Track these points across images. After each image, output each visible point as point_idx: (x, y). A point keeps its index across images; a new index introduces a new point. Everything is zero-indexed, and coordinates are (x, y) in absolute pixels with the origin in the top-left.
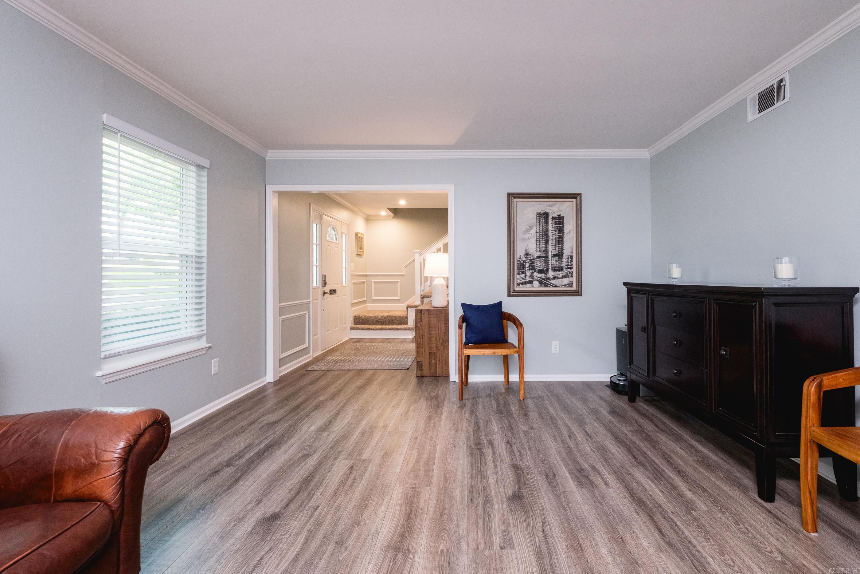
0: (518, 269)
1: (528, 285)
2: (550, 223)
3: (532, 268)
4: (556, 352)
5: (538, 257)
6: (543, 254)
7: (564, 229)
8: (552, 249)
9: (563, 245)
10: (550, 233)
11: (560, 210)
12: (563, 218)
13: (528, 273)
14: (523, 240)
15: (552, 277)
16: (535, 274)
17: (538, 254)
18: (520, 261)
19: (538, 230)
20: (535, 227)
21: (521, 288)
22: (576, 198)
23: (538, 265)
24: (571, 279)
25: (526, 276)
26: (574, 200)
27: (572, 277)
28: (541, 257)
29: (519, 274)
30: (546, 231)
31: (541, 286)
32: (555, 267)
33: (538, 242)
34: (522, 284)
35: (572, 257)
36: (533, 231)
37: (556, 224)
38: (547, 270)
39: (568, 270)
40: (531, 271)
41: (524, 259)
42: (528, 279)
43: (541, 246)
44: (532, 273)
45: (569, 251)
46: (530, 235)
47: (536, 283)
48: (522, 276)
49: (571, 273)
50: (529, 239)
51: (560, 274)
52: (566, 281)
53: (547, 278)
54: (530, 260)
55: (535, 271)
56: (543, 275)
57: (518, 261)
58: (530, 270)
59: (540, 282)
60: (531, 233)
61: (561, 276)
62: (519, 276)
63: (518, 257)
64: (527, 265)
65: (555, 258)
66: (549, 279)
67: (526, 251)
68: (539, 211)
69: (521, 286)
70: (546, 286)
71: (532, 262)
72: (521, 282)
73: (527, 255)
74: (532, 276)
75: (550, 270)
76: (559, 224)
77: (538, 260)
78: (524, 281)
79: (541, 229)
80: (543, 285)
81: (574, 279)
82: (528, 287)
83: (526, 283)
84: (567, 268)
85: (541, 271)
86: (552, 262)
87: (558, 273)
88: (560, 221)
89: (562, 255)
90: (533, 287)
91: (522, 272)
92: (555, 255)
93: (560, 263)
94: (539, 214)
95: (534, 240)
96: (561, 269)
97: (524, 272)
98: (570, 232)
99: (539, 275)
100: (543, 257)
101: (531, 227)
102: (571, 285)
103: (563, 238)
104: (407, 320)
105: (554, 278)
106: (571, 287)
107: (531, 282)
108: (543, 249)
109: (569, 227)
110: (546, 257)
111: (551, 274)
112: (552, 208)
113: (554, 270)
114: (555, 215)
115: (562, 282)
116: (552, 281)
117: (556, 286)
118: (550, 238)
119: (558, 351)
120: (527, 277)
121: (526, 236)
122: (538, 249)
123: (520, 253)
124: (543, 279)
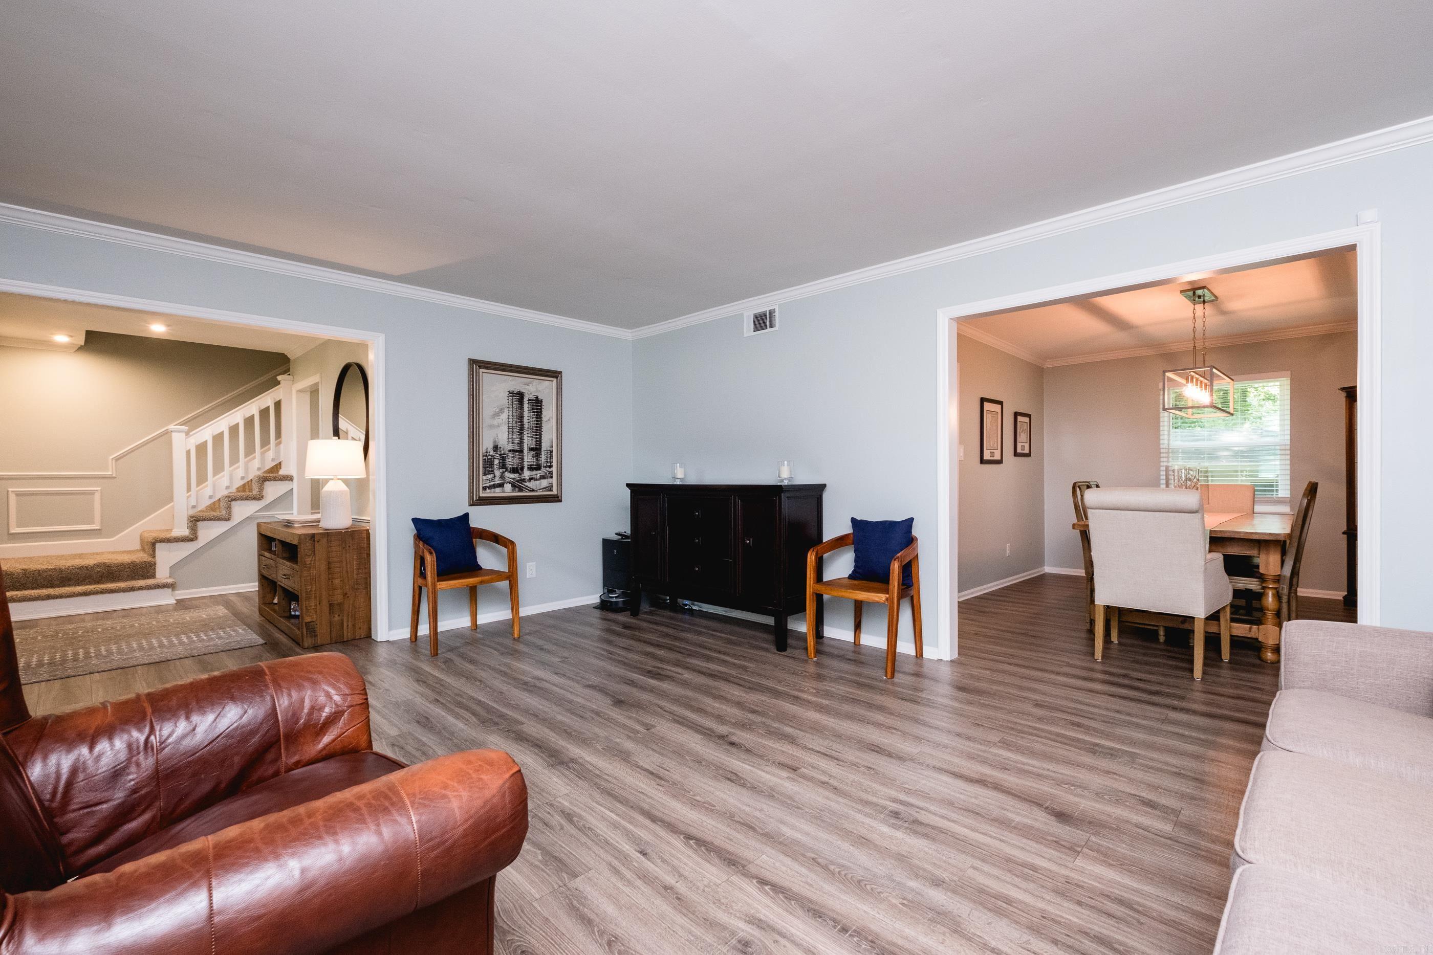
0: (485, 468)
1: (498, 490)
2: (526, 406)
3: (503, 466)
4: (532, 576)
5: (510, 451)
6: (517, 448)
7: (543, 416)
8: (528, 441)
9: (541, 436)
10: (525, 420)
11: (537, 391)
12: (542, 401)
13: (498, 473)
14: (491, 427)
15: (527, 478)
16: (507, 474)
17: (510, 447)
18: (486, 456)
19: (510, 414)
20: (506, 411)
21: (488, 494)
22: (557, 377)
23: (511, 462)
24: (550, 480)
25: (495, 476)
26: (555, 380)
27: (552, 477)
28: (514, 451)
29: (485, 474)
30: (521, 417)
31: (514, 491)
32: (531, 465)
33: (511, 431)
34: (490, 487)
35: (551, 452)
36: (504, 416)
37: (533, 409)
38: (522, 469)
39: (547, 469)
40: (501, 470)
41: (492, 453)
42: (498, 481)
43: (514, 436)
44: (503, 472)
45: (549, 445)
46: (500, 421)
47: (508, 487)
48: (490, 476)
49: (551, 473)
50: (498, 426)
51: (537, 474)
52: (544, 483)
53: (521, 480)
54: (500, 455)
55: (506, 470)
56: (516, 475)
57: (484, 456)
58: (499, 468)
59: (513, 485)
60: (501, 417)
61: (538, 476)
62: (485, 478)
63: (484, 451)
64: (496, 462)
65: (532, 453)
66: (524, 480)
67: (495, 442)
68: (512, 389)
69: (488, 491)
70: (521, 490)
71: (503, 458)
72: (488, 485)
73: (496, 448)
74: (502, 477)
75: (526, 469)
76: (537, 409)
77: (510, 455)
78: (492, 483)
79: (514, 414)
80: (517, 489)
81: (554, 481)
82: (497, 492)
83: (495, 486)
84: (546, 467)
85: (514, 471)
86: (528, 458)
87: (535, 472)
88: (537, 404)
89: (540, 449)
90: (504, 492)
91: (489, 471)
92: (531, 449)
93: (537, 460)
94: (512, 394)
95: (505, 428)
96: (538, 468)
97: (492, 472)
98: (549, 420)
99: (512, 476)
100: (517, 451)
101: (502, 411)
102: (550, 488)
103: (540, 427)
104: (155, 569)
105: (531, 479)
106: (551, 490)
107: (501, 485)
108: (517, 441)
109: (548, 413)
110: (521, 451)
111: (527, 474)
112: (527, 387)
113: (531, 468)
114: (532, 397)
115: (540, 484)
116: (527, 484)
117: (533, 491)
118: (526, 426)
119: (534, 576)
120: (497, 479)
121: (496, 422)
122: (510, 440)
123: (486, 444)
124: (517, 481)
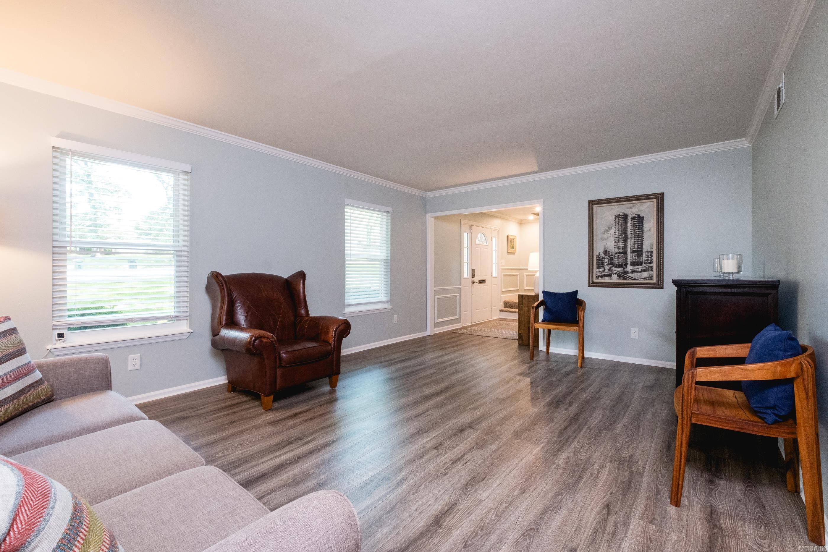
0: (597, 264)
1: (607, 278)
2: (629, 223)
3: (611, 263)
4: (635, 338)
5: (616, 253)
6: (621, 251)
7: (644, 228)
8: (631, 246)
9: (642, 242)
10: (629, 232)
11: (639, 210)
12: (643, 217)
13: (607, 268)
14: (602, 239)
15: (630, 271)
16: (613, 268)
17: (617, 251)
18: (599, 257)
19: (617, 230)
20: (613, 228)
21: (600, 280)
22: (656, 198)
23: (616, 260)
24: (651, 273)
25: (605, 270)
26: (655, 200)
27: (652, 270)
28: (619, 253)
29: (598, 268)
30: (625, 231)
31: (619, 279)
32: (633, 262)
33: (617, 240)
34: (601, 276)
35: (652, 252)
36: (612, 232)
37: (635, 224)
38: (626, 265)
39: (648, 264)
40: (609, 266)
41: (603, 255)
42: (607, 272)
43: (620, 244)
44: (611, 267)
45: (649, 247)
46: (609, 235)
47: (614, 277)
48: (601, 270)
49: (651, 267)
50: (608, 238)
51: (640, 268)
52: (645, 274)
53: (625, 272)
54: (609, 256)
55: (613, 266)
56: (621, 269)
57: (597, 257)
58: (608, 265)
59: (619, 276)
60: (610, 233)
61: (640, 270)
62: (598, 270)
63: (598, 254)
64: (606, 261)
65: (634, 254)
66: (627, 272)
67: (605, 248)
68: (617, 213)
69: (600, 278)
70: (625, 278)
71: (611, 258)
72: (600, 275)
73: (606, 252)
74: (610, 270)
75: (629, 265)
76: (639, 223)
77: (616, 256)
78: (603, 274)
79: (620, 229)
80: (621, 278)
81: (654, 273)
82: (607, 280)
83: (605, 276)
84: (646, 263)
85: (619, 266)
86: (631, 257)
87: (637, 267)
88: (639, 221)
89: (642, 251)
90: (611, 279)
91: (601, 267)
92: (633, 252)
93: (639, 258)
94: (618, 216)
95: (613, 239)
96: (640, 264)
97: (603, 267)
98: (650, 230)
99: (618, 269)
100: (622, 253)
101: (610, 228)
102: (651, 278)
103: (642, 236)
105: (633, 272)
106: (651, 279)
107: (609, 275)
108: (622, 246)
109: (650, 225)
110: (625, 253)
111: (630, 268)
112: (631, 210)
113: (633, 264)
114: (634, 216)
115: (641, 275)
116: (630, 275)
117: (635, 279)
118: (629, 236)
119: (637, 337)
120: (606, 271)
121: (605, 236)
122: (617, 246)
123: (599, 250)
124: (622, 273)
